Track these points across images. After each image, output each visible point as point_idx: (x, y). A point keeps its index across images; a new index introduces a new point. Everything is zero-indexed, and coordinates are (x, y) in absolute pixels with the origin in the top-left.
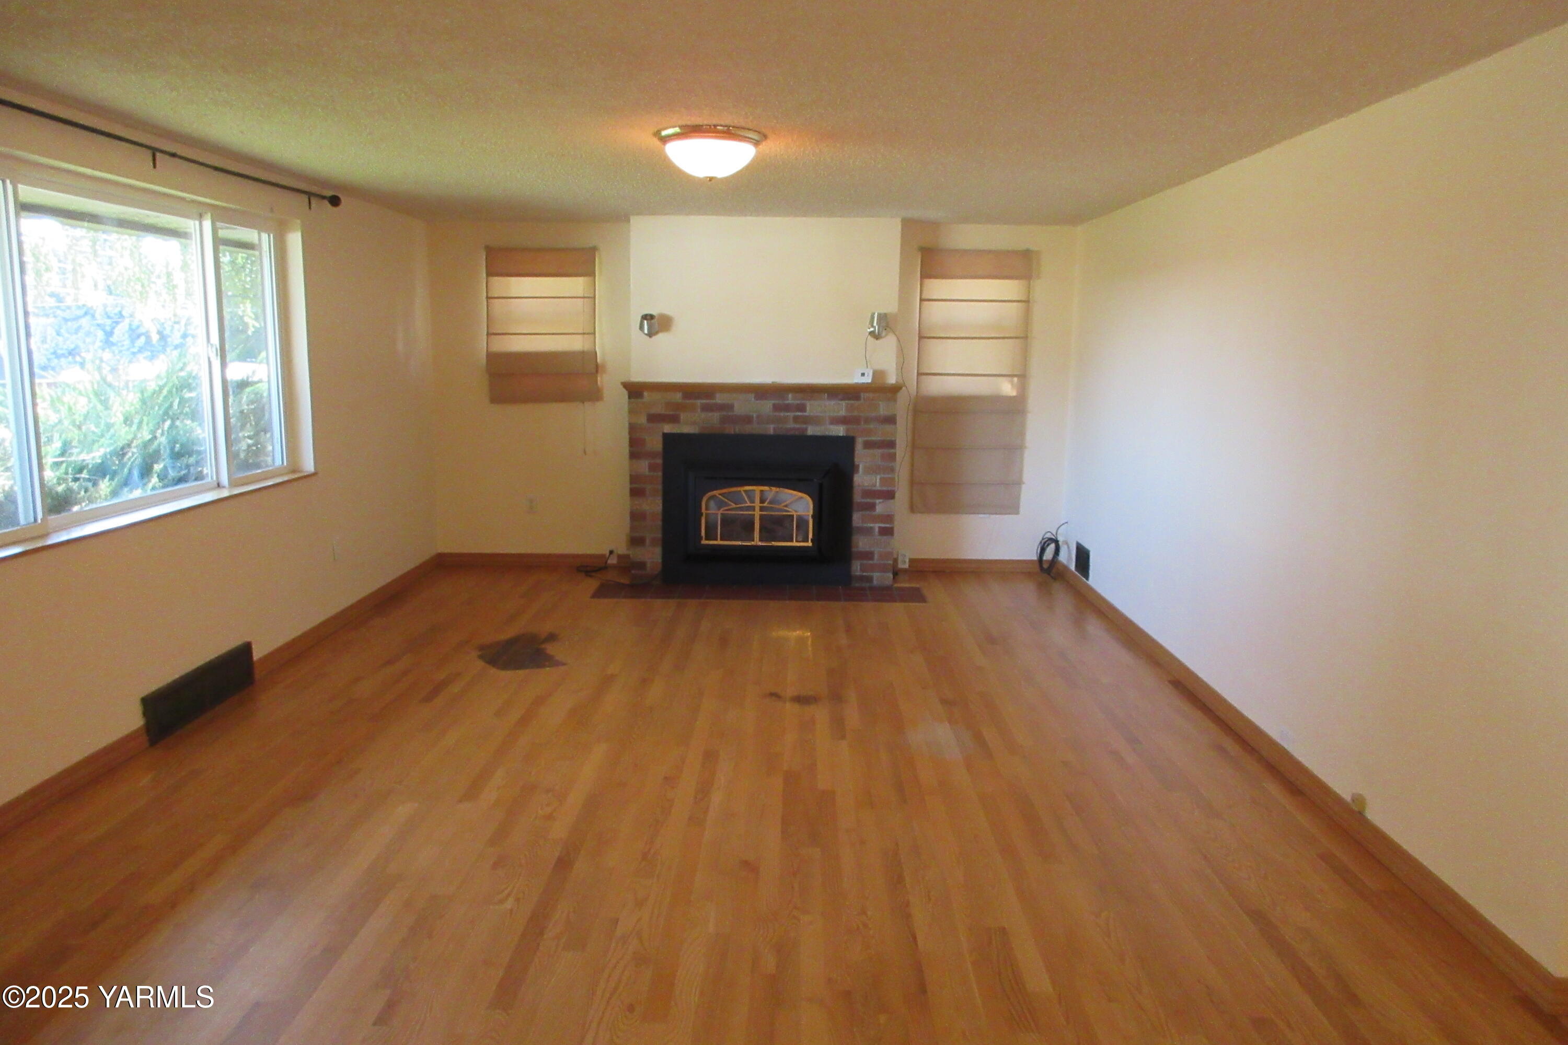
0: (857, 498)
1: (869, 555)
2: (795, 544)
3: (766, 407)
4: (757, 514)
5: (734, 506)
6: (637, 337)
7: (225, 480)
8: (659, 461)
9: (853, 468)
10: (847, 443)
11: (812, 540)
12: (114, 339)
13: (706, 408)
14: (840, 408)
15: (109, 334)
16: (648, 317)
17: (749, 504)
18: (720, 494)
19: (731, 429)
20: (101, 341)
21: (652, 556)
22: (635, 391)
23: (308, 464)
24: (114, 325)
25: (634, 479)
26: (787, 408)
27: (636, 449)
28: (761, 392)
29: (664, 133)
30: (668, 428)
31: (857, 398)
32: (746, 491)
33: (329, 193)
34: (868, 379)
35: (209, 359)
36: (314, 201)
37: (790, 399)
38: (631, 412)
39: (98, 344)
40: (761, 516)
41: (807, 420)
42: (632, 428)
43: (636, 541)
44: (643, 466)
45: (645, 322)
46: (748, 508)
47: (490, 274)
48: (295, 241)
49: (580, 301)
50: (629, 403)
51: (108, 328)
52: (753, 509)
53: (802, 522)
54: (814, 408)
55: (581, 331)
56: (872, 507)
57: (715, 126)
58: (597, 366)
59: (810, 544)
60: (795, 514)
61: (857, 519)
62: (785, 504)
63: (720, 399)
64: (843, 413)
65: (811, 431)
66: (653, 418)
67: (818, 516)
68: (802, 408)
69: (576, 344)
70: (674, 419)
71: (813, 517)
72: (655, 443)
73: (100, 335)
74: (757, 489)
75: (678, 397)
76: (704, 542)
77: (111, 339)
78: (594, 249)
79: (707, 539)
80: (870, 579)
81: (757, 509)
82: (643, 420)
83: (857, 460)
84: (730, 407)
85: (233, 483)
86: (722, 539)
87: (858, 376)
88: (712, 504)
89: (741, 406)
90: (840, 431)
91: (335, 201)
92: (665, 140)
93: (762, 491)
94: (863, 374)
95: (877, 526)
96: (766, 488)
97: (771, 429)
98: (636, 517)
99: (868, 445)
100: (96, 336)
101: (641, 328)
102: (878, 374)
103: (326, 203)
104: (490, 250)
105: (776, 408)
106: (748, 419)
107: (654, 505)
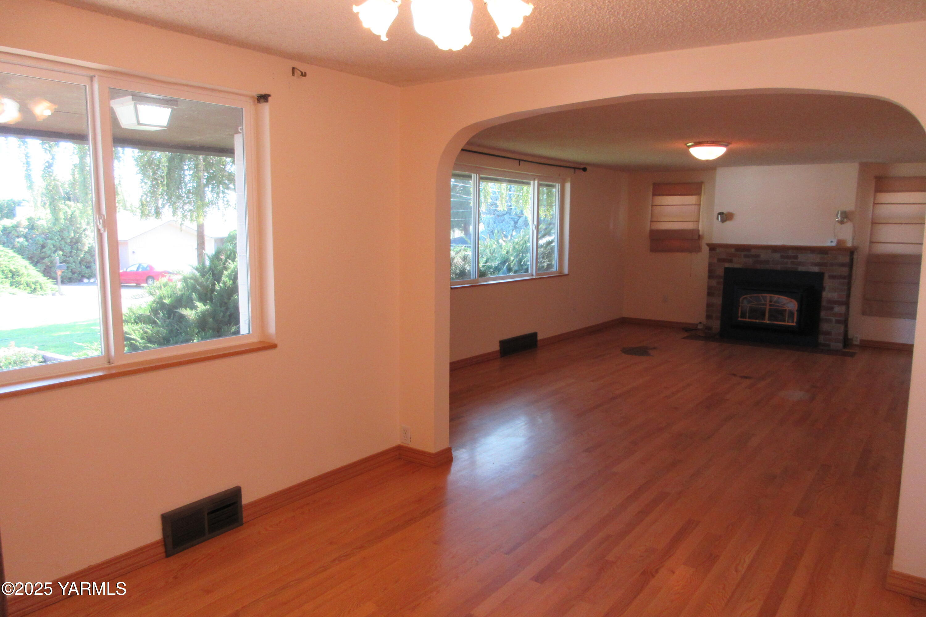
0: (824, 303)
1: (828, 333)
2: (786, 323)
3: (777, 256)
4: (768, 307)
5: (755, 303)
6: (717, 223)
7: (534, 273)
8: (722, 280)
9: (822, 288)
10: (820, 276)
11: (796, 322)
12: (518, 225)
13: (746, 256)
14: (817, 258)
15: (516, 223)
16: (721, 214)
17: (763, 302)
18: (749, 297)
19: (758, 267)
20: (512, 226)
21: (716, 325)
22: (713, 247)
23: (566, 271)
24: (519, 218)
25: (710, 288)
26: (788, 257)
27: (711, 274)
28: (775, 249)
29: (688, 145)
30: (727, 265)
31: (827, 253)
32: (762, 296)
33: (582, 167)
34: (834, 244)
35: (533, 230)
36: (577, 170)
37: (790, 253)
38: (711, 257)
39: (511, 227)
40: (770, 309)
41: (800, 264)
42: (710, 265)
43: (708, 317)
44: (714, 282)
45: (719, 216)
46: (763, 304)
47: (654, 195)
48: (568, 186)
49: (693, 207)
50: (710, 253)
51: (516, 220)
52: (766, 305)
53: (791, 313)
54: (802, 257)
55: (693, 220)
56: (832, 309)
57: (708, 141)
58: (699, 236)
59: (794, 324)
60: (787, 309)
61: (823, 314)
62: (782, 303)
63: (753, 252)
64: (818, 260)
65: (801, 269)
66: (720, 260)
67: (800, 311)
68: (796, 257)
69: (690, 226)
70: (730, 261)
71: (797, 311)
72: (720, 272)
73: (512, 223)
74: (768, 296)
75: (733, 250)
76: (740, 319)
77: (517, 225)
78: (702, 183)
79: (741, 317)
80: (829, 345)
81: (768, 305)
82: (715, 261)
83: (825, 285)
84: (758, 256)
85: (537, 274)
86: (749, 318)
87: (829, 242)
88: (745, 301)
89: (764, 256)
90: (816, 269)
91: (585, 169)
92: (689, 147)
93: (771, 297)
94: (832, 242)
95: (834, 319)
96: (772, 295)
97: (779, 267)
98: (709, 305)
99: (832, 277)
100: (510, 224)
101: (718, 219)
102: (839, 242)
103: (581, 170)
104: (654, 184)
105: (782, 257)
106: (767, 262)
107: (718, 301)
